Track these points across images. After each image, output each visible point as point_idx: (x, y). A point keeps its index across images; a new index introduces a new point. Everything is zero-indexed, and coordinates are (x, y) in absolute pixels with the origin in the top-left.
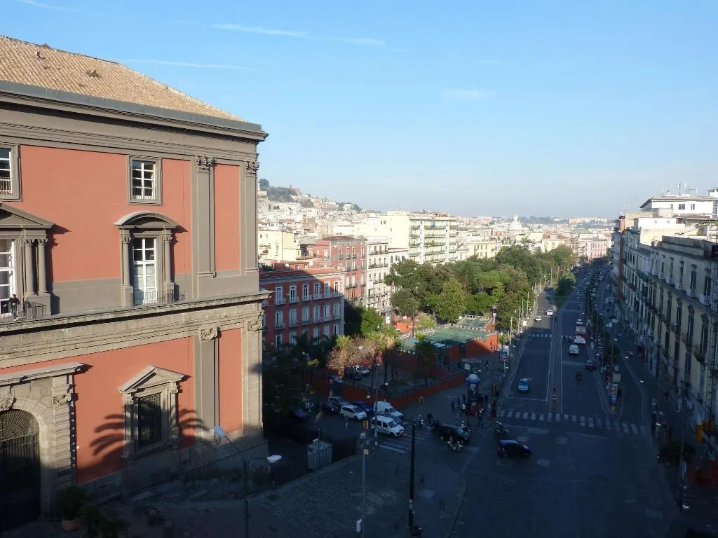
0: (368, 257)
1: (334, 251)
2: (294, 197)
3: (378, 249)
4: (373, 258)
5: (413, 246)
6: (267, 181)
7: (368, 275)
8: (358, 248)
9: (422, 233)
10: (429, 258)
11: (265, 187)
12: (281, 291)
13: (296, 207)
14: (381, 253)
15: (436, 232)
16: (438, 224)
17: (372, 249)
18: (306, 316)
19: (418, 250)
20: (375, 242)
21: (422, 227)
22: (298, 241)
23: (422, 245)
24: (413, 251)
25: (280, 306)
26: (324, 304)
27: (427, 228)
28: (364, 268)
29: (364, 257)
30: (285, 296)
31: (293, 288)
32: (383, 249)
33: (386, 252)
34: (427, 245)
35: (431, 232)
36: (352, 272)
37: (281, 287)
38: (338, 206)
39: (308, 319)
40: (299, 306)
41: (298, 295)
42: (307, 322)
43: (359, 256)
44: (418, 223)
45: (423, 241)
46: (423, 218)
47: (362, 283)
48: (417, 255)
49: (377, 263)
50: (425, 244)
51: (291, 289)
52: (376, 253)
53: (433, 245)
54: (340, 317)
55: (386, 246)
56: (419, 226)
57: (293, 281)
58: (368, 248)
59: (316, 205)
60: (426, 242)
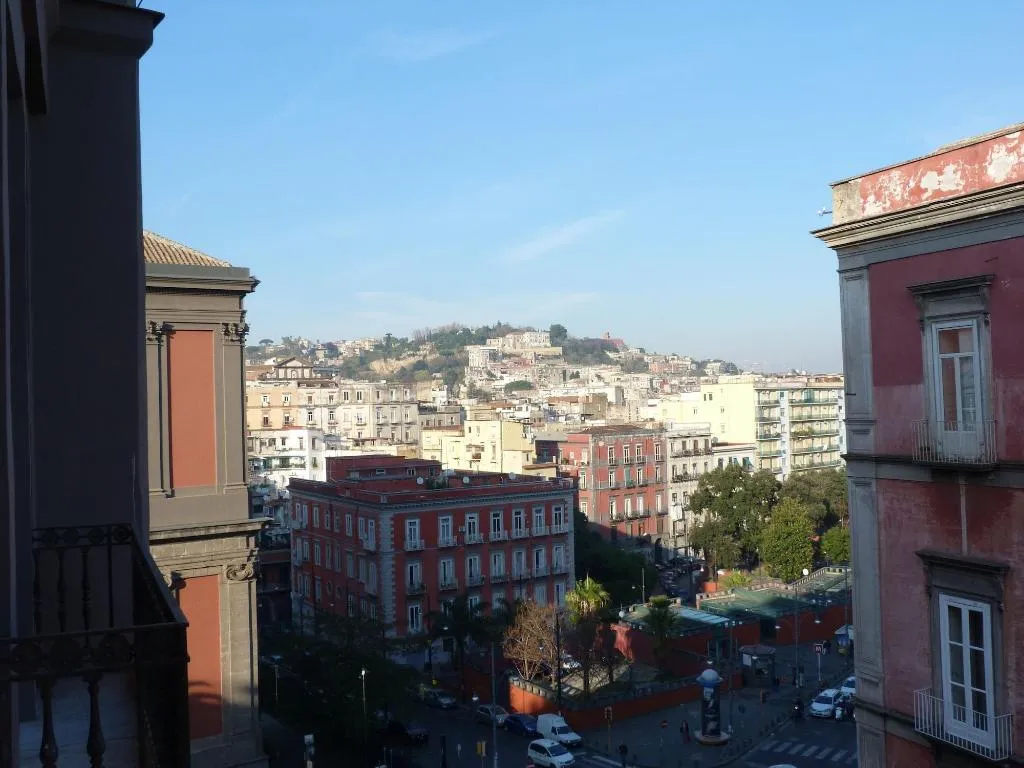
0: (670, 463)
1: (599, 453)
2: (611, 355)
3: (690, 446)
4: (679, 463)
5: (765, 438)
6: (563, 328)
7: (670, 492)
8: (647, 445)
9: (785, 414)
10: (805, 461)
11: (559, 340)
12: (450, 523)
13: (610, 373)
14: (697, 453)
15: (816, 412)
16: (819, 396)
17: (678, 446)
18: (498, 568)
19: (778, 446)
20: (685, 433)
21: (785, 403)
22: (529, 436)
23: (786, 437)
24: (765, 448)
25: (447, 551)
26: (533, 546)
27: (793, 404)
28: (661, 482)
29: (662, 461)
30: (455, 531)
31: (472, 518)
32: (701, 446)
33: (708, 452)
34: (796, 436)
35: (806, 412)
36: (637, 489)
37: (450, 518)
38: (694, 367)
39: (502, 572)
40: (485, 548)
41: (480, 531)
42: (500, 577)
43: (651, 460)
44: (774, 396)
45: (787, 429)
46: (784, 386)
47: (659, 509)
48: (778, 454)
49: (690, 471)
50: (791, 433)
51: (468, 520)
52: (687, 454)
53: (811, 435)
54: (567, 569)
55: (706, 441)
56: (777, 402)
57: (470, 505)
58: (669, 446)
59: (653, 367)
60: (793, 430)
